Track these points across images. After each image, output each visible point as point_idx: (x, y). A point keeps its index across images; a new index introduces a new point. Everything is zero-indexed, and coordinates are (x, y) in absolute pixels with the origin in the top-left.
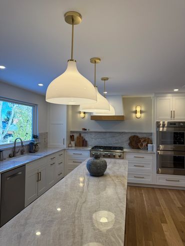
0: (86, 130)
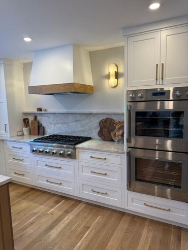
0: (41, 110)
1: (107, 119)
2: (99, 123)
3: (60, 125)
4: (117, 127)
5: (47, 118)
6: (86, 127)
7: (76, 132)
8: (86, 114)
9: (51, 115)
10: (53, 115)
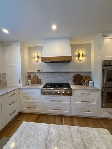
0: (40, 71)
1: (77, 74)
2: (73, 77)
3: (51, 78)
4: (84, 78)
5: (42, 75)
6: (66, 79)
7: (60, 81)
8: (66, 72)
9: (45, 73)
10: (47, 73)
